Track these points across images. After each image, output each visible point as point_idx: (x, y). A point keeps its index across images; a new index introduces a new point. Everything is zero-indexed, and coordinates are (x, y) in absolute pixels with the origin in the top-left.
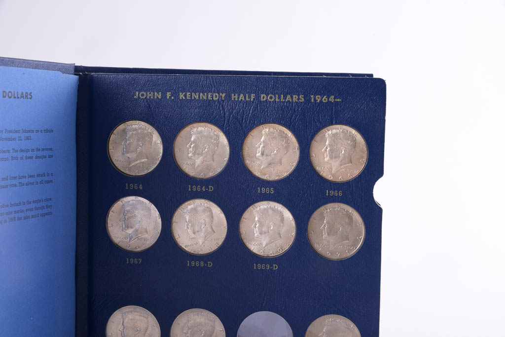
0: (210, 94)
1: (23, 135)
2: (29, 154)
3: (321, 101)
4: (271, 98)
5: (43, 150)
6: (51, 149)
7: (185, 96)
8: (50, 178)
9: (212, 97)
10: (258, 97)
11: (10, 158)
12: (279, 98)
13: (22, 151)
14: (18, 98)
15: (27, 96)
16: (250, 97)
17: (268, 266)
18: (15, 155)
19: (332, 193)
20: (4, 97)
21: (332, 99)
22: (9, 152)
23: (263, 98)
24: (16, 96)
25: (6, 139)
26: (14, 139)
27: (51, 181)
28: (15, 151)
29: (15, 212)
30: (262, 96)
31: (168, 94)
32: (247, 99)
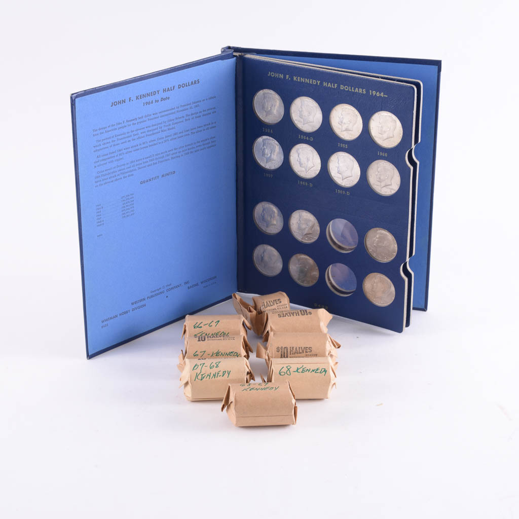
0: (311, 80)
1: (193, 106)
2: (197, 115)
3: (376, 95)
4: (346, 88)
5: (208, 110)
6: (215, 108)
7: (297, 79)
8: (214, 125)
9: (312, 82)
10: (339, 86)
11: (184, 120)
12: (351, 89)
13: (192, 114)
14: (189, 85)
15: (196, 82)
16: (334, 86)
17: (344, 192)
18: (187, 118)
19: (381, 154)
20: (179, 88)
21: (382, 94)
22: (183, 117)
23: (342, 87)
24: (187, 85)
25: (182, 111)
26: (187, 109)
27: (215, 127)
28: (187, 115)
29: (189, 149)
30: (341, 86)
31: (287, 76)
32: (333, 87)
